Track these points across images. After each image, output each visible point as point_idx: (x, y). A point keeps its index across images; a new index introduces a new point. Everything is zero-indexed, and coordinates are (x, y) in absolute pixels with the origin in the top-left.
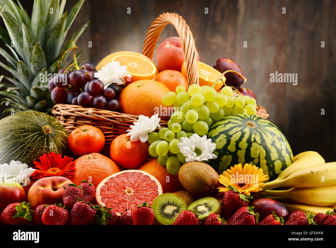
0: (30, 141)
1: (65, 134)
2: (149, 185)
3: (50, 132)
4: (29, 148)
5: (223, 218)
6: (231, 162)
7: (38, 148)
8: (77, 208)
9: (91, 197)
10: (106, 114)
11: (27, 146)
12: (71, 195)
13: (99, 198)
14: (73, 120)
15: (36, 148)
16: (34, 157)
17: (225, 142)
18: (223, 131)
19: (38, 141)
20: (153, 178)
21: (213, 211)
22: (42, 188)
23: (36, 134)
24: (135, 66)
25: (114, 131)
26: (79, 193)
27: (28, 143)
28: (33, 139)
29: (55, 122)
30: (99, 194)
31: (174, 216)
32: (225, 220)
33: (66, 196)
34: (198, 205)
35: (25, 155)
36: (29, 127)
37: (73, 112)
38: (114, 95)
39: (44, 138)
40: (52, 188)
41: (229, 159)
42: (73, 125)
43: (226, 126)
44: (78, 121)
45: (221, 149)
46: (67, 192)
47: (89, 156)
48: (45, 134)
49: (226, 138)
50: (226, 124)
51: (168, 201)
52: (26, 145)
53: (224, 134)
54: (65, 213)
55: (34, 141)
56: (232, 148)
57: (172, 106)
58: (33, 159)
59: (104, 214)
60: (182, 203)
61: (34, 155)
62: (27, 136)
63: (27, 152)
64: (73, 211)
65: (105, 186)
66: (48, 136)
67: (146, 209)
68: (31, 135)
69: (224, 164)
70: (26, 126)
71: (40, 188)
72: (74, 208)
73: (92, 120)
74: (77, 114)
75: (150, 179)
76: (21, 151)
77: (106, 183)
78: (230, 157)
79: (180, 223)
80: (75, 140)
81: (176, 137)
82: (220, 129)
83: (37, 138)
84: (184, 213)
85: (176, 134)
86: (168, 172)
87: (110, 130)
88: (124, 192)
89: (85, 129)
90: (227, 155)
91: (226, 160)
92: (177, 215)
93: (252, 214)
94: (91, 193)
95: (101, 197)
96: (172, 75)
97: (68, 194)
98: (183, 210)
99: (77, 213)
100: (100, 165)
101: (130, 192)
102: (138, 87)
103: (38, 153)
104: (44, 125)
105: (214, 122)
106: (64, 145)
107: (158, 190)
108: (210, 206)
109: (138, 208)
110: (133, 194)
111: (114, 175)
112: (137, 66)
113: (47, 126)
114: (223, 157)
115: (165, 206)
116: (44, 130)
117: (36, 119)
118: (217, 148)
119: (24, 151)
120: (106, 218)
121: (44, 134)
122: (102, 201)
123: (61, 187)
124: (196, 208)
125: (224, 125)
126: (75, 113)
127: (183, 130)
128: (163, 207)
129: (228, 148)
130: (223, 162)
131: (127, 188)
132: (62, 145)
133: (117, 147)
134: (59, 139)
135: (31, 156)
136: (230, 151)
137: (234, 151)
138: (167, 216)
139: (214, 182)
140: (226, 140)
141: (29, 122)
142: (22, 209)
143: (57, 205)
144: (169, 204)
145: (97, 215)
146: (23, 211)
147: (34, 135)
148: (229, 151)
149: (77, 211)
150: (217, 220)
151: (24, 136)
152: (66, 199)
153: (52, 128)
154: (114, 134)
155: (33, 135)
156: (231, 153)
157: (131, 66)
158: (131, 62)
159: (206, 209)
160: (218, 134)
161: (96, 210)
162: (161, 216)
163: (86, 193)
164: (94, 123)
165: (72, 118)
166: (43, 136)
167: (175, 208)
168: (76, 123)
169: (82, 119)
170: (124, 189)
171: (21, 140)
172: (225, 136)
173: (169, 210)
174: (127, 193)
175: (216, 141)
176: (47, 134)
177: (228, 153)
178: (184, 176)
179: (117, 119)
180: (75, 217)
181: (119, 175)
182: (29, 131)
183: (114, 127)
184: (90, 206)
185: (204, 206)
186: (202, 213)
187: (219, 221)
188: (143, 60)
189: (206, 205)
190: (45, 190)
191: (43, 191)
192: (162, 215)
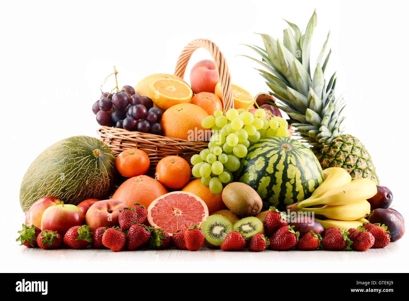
0: (82, 164)
1: (112, 156)
2: (195, 206)
3: (100, 155)
4: (82, 170)
5: (267, 237)
6: (270, 183)
7: (90, 170)
8: (134, 231)
9: (144, 218)
10: (150, 137)
11: (80, 169)
12: (127, 218)
13: (150, 220)
14: (119, 142)
15: (88, 170)
16: (86, 179)
17: (264, 165)
18: (261, 153)
19: (90, 164)
20: (198, 199)
21: (257, 231)
22: (99, 211)
23: (87, 158)
24: (172, 89)
25: (158, 153)
26: (134, 216)
27: (81, 166)
28: (85, 162)
29: (103, 146)
30: (151, 215)
31: (222, 236)
32: (269, 239)
33: (122, 219)
34: (242, 224)
35: (78, 178)
36: (81, 151)
37: (118, 136)
38: (156, 119)
39: (95, 161)
40: (108, 211)
41: (268, 180)
42: (119, 147)
43: (264, 149)
44: (123, 143)
45: (260, 171)
46: (123, 216)
47: (138, 179)
48: (96, 157)
49: (264, 161)
50: (263, 147)
51: (216, 223)
52: (78, 168)
53: (262, 157)
54: (123, 236)
55: (86, 164)
56: (270, 170)
57: (211, 129)
58: (86, 181)
59: (158, 236)
60: (228, 224)
61: (87, 177)
62: (79, 160)
63: (80, 175)
64: (130, 233)
65: (155, 207)
66: (98, 158)
67: (197, 231)
68: (83, 158)
69: (263, 184)
70: (78, 150)
71: (97, 211)
72: (131, 231)
73: (137, 143)
74: (123, 137)
75: (196, 200)
76: (74, 174)
77: (156, 205)
78: (269, 178)
79: (229, 243)
80: (123, 163)
81: (217, 160)
82: (259, 152)
83: (89, 161)
84: (231, 234)
85: (217, 156)
86: (211, 192)
87: (154, 152)
88: (173, 213)
89: (132, 153)
90: (266, 176)
91: (265, 181)
92: (225, 235)
93: (293, 233)
94: (144, 215)
95: (153, 218)
96: (208, 97)
97: (124, 217)
98: (229, 230)
99: (134, 235)
100: (148, 187)
101: (178, 213)
102: (178, 111)
103: (90, 175)
104: (95, 149)
105: (252, 144)
106: (112, 167)
107: (204, 211)
108: (254, 226)
109: (190, 230)
110: (182, 215)
111: (163, 197)
112: (174, 90)
113: (97, 149)
114: (262, 178)
115: (213, 227)
116: (94, 154)
117: (86, 143)
118: (257, 170)
119: (77, 173)
120: (160, 239)
121: (94, 158)
122: (154, 222)
123: (116, 210)
124: (240, 228)
125: (261, 148)
126: (121, 137)
127: (223, 152)
128: (212, 228)
129: (266, 170)
130: (262, 182)
131: (176, 209)
132: (110, 166)
133: (163, 170)
134: (108, 161)
135: (84, 178)
136: (269, 173)
137: (273, 172)
138: (215, 236)
139: (256, 202)
140: (264, 162)
141: (80, 146)
142: (83, 231)
143: (115, 227)
144: (217, 225)
145: (152, 237)
146: (84, 234)
147: (86, 159)
148: (267, 173)
149: (133, 234)
150: (262, 239)
151: (77, 160)
152: (122, 222)
153: (102, 151)
154: (158, 156)
155: (84, 158)
156: (269, 175)
157: (170, 90)
158: (169, 85)
159: (250, 229)
160: (256, 156)
161: (150, 231)
162: (210, 237)
163: (139, 215)
164: (139, 146)
165: (118, 140)
166: (94, 160)
167: (222, 228)
168: (122, 145)
169: (127, 142)
170: (173, 210)
171: (74, 164)
172: (264, 159)
173: (217, 230)
174: (176, 214)
175: (255, 163)
176: (97, 157)
177: (267, 175)
178: (228, 197)
179: (161, 142)
180: (133, 239)
181: (167, 196)
182: (81, 155)
183: (158, 149)
184: (146, 228)
185: (248, 225)
186: (247, 233)
187: (264, 241)
188: (179, 83)
189: (250, 224)
190: (102, 212)
191: (100, 213)
192: (211, 235)
